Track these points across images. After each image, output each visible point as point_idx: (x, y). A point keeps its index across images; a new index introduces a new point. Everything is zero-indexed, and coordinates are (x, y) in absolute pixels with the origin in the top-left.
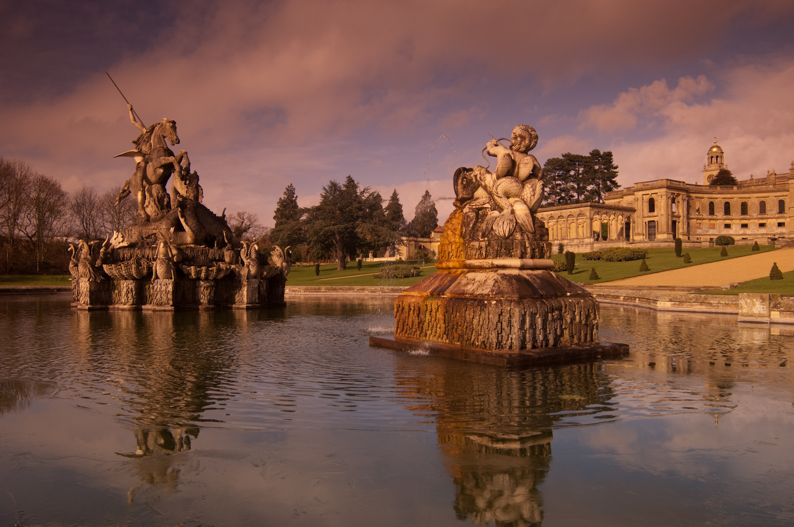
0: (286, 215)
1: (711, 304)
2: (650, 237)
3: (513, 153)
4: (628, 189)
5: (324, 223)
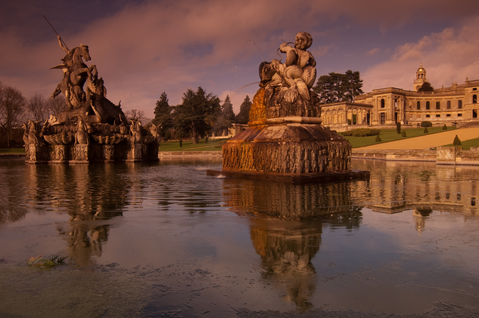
0: (161, 111)
1: (419, 156)
2: (382, 122)
3: (296, 50)
4: (369, 93)
5: (184, 115)
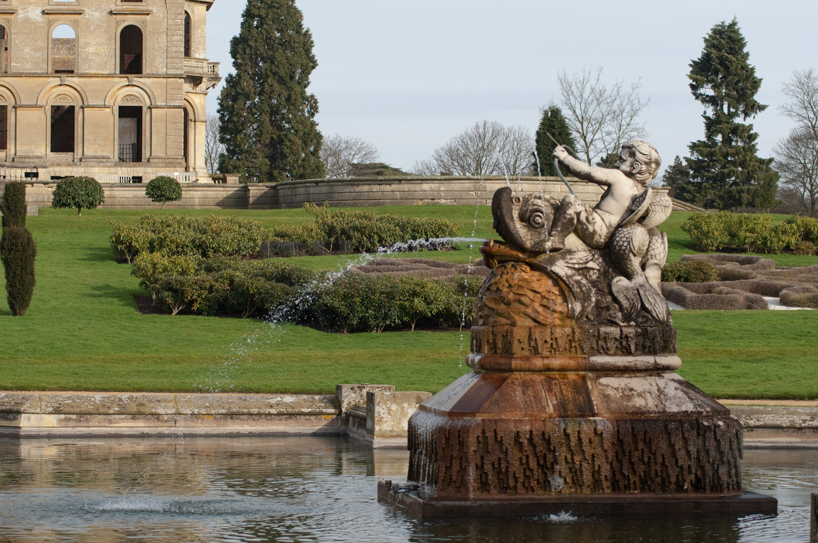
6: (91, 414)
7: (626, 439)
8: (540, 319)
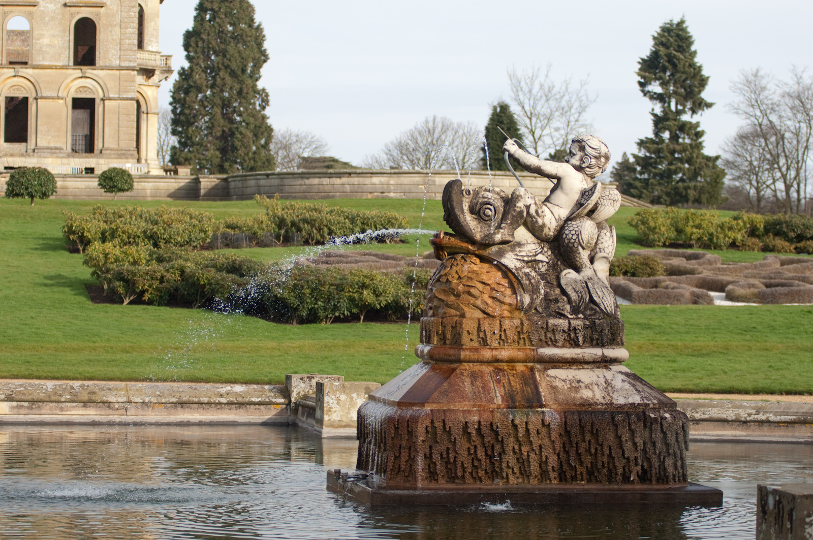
6: (43, 402)
7: (574, 430)
8: (489, 310)
